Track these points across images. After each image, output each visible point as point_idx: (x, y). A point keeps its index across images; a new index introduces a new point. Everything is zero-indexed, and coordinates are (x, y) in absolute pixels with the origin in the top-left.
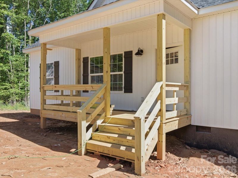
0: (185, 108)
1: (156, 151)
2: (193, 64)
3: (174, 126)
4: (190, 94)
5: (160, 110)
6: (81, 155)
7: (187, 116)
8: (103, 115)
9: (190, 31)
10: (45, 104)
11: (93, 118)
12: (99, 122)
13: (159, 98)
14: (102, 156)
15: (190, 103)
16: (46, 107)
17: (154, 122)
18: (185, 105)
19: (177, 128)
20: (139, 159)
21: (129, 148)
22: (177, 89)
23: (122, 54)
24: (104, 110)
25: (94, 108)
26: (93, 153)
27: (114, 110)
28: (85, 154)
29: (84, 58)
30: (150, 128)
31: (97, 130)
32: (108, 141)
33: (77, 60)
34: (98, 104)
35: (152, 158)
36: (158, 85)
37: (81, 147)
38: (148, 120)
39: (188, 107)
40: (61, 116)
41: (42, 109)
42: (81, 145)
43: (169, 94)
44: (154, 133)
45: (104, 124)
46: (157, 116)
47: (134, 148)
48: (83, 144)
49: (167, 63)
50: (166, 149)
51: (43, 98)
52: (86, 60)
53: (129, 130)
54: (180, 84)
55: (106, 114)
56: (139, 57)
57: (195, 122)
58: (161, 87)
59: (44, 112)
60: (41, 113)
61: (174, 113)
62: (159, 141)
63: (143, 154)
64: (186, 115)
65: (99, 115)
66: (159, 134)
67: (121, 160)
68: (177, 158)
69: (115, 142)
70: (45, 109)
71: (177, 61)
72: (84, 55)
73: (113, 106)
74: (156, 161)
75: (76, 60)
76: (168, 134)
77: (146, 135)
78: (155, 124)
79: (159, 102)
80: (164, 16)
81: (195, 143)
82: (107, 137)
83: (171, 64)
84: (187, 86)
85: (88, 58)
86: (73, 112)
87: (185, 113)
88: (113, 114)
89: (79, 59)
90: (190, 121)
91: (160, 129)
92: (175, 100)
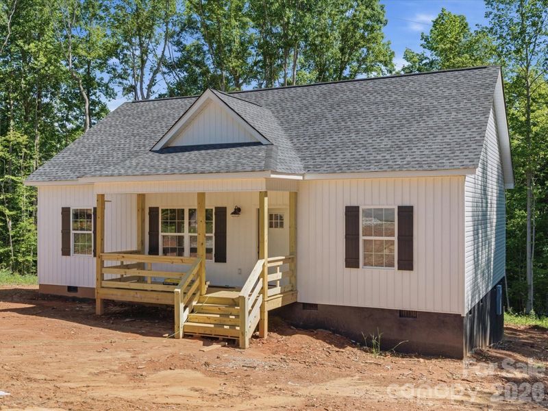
0: (290, 283)
1: (258, 331)
2: (299, 231)
3: (277, 303)
4: (296, 266)
5: (262, 288)
6: (179, 338)
7: (292, 292)
8: (198, 294)
9: (296, 193)
10: (103, 280)
11: (189, 297)
12: (194, 303)
13: (262, 275)
14: (203, 337)
15: (296, 277)
16: (104, 284)
17: (256, 300)
18: (290, 281)
19: (280, 306)
20: (243, 334)
21: (233, 326)
22: (281, 263)
23: (212, 210)
24: (199, 289)
25: (190, 285)
26: (192, 336)
27: (209, 286)
28: (183, 338)
29: (151, 209)
30: (253, 307)
31: (192, 312)
32: (209, 322)
33: (140, 210)
34: (193, 282)
35: (254, 337)
36: (260, 263)
37: (179, 330)
38: (251, 298)
39: (293, 282)
40: (134, 297)
41: (99, 286)
42: (179, 327)
43: (272, 270)
44: (256, 310)
45: (199, 304)
46: (259, 294)
47: (238, 326)
48: (181, 326)
49: (271, 226)
50: (269, 327)
51: (101, 271)
52: (154, 212)
53: (231, 309)
54: (284, 258)
55: (201, 292)
56: (235, 218)
57: (302, 299)
58: (264, 265)
59: (102, 291)
60: (98, 293)
61: (278, 290)
62: (261, 319)
63: (247, 329)
64: (292, 290)
65: (194, 294)
66: (261, 312)
67: (224, 339)
68: (279, 336)
69: (215, 322)
70: (103, 287)
71: (282, 225)
72: (150, 203)
73: (208, 283)
74: (258, 340)
75: (138, 210)
76: (270, 312)
77: (250, 312)
78: (258, 302)
79: (261, 279)
80: (265, 194)
81: (301, 323)
82: (207, 317)
83: (275, 227)
84: (293, 258)
85: (158, 208)
86: (152, 291)
87: (290, 289)
88: (207, 293)
89: (143, 210)
90: (297, 298)
91: (262, 307)
92: (278, 276)
